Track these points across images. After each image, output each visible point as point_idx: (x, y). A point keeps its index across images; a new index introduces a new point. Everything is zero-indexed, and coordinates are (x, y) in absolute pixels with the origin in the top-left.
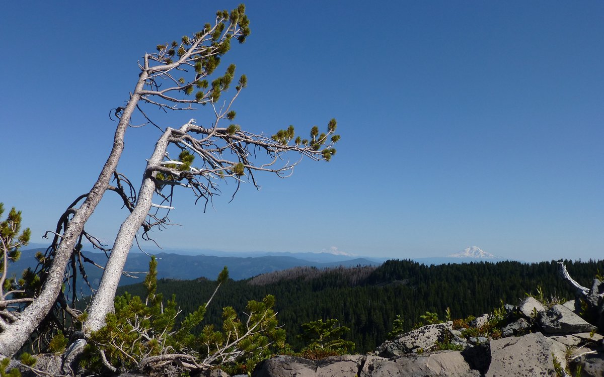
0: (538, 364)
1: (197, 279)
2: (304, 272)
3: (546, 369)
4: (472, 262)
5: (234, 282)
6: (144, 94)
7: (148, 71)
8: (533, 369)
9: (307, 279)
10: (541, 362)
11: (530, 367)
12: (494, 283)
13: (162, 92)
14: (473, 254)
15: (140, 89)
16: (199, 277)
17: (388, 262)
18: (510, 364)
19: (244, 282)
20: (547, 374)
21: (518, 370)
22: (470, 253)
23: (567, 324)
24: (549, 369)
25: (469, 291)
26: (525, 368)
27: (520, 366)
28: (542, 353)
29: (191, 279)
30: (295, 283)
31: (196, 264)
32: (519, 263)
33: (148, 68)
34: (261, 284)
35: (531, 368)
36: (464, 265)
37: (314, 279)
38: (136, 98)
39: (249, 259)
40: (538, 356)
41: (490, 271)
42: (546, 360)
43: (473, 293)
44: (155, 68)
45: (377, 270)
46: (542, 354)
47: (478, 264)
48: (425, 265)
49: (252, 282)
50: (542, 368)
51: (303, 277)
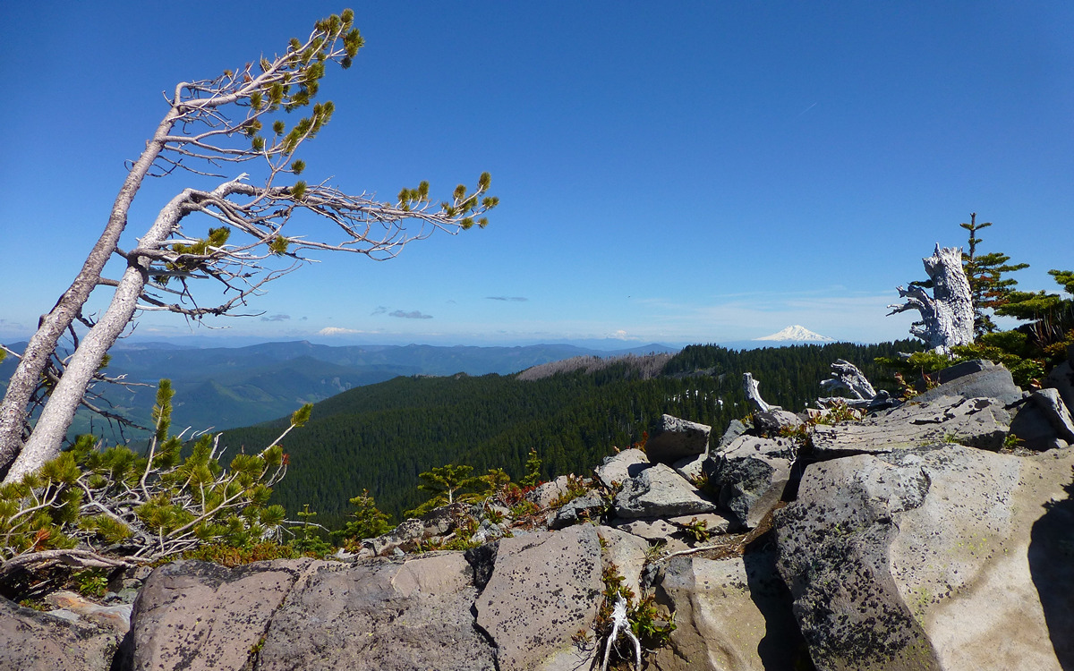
0: (573, 580)
1: (455, 375)
2: (585, 363)
3: (585, 589)
4: (793, 346)
5: (500, 377)
6: (167, 141)
7: (178, 108)
8: (561, 590)
9: (587, 372)
10: (578, 577)
11: (557, 586)
12: (821, 370)
13: (197, 138)
14: (796, 334)
15: (161, 134)
16: (457, 372)
17: (688, 347)
18: (522, 581)
19: (511, 377)
20: (585, 597)
21: (535, 592)
22: (792, 333)
23: (652, 504)
24: (590, 590)
25: (789, 381)
26: (548, 589)
27: (538, 586)
28: (584, 560)
29: (448, 375)
30: (575, 377)
31: (453, 357)
32: (854, 345)
33: (178, 103)
34: (533, 379)
35: (558, 589)
36: (783, 348)
37: (597, 371)
38: (153, 148)
39: (518, 348)
40: (575, 567)
41: (815, 355)
42: (589, 572)
43: (794, 383)
44: (189, 103)
45: (674, 358)
46: (584, 563)
47: (801, 347)
48: (734, 350)
49: (522, 377)
50: (578, 587)
51: (583, 369)
